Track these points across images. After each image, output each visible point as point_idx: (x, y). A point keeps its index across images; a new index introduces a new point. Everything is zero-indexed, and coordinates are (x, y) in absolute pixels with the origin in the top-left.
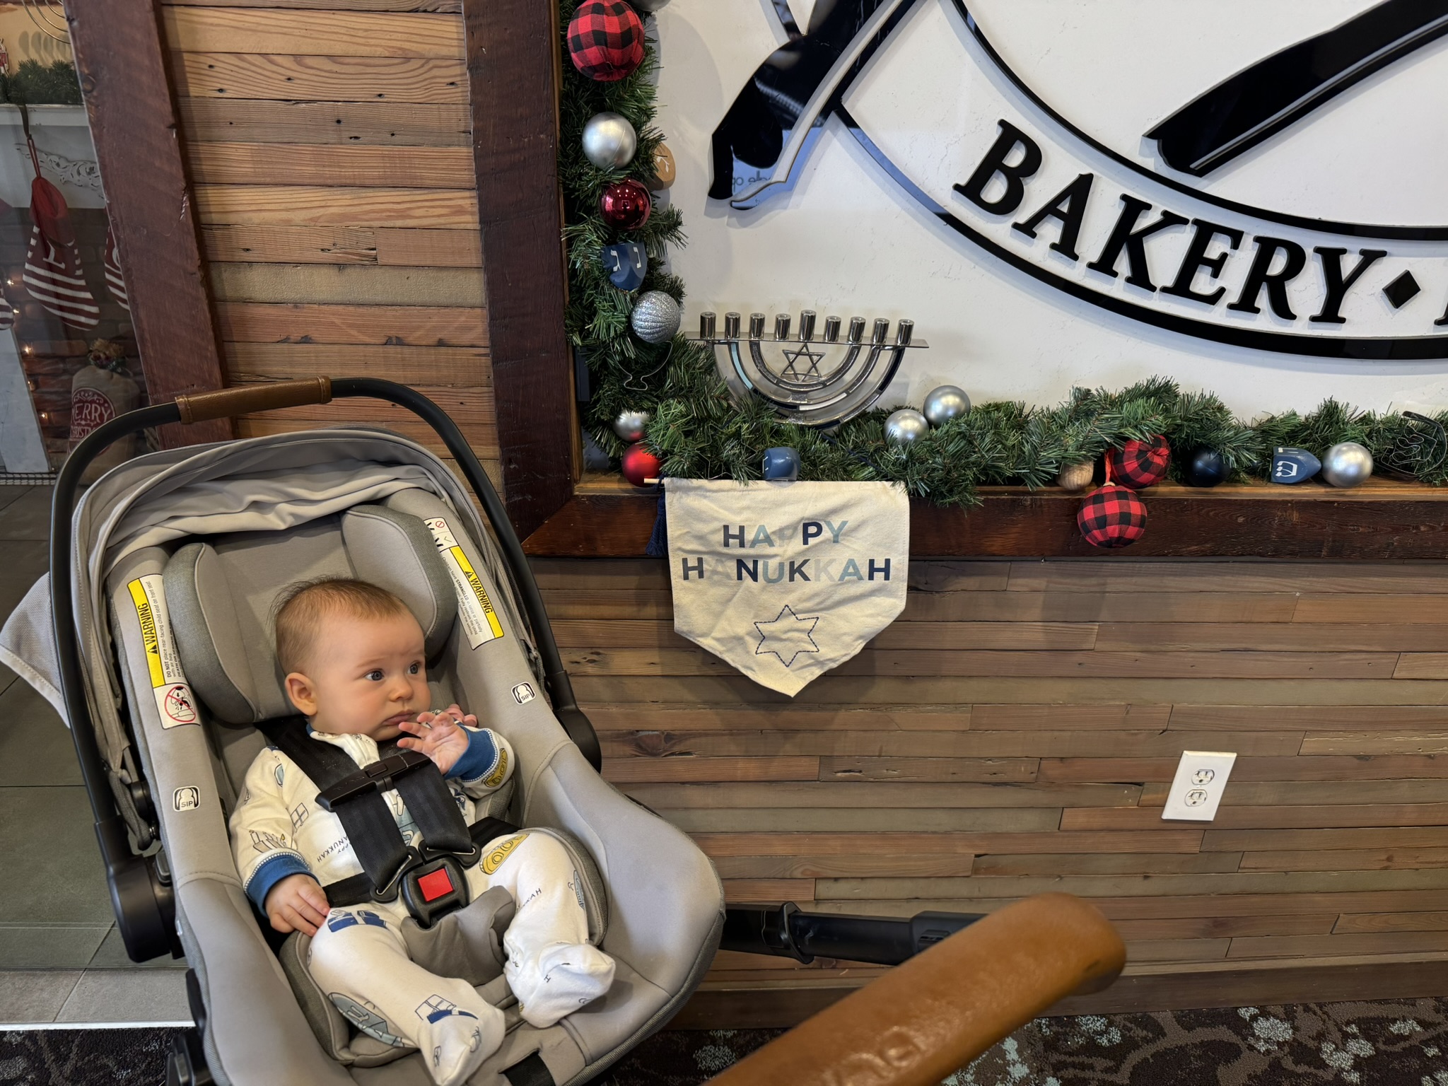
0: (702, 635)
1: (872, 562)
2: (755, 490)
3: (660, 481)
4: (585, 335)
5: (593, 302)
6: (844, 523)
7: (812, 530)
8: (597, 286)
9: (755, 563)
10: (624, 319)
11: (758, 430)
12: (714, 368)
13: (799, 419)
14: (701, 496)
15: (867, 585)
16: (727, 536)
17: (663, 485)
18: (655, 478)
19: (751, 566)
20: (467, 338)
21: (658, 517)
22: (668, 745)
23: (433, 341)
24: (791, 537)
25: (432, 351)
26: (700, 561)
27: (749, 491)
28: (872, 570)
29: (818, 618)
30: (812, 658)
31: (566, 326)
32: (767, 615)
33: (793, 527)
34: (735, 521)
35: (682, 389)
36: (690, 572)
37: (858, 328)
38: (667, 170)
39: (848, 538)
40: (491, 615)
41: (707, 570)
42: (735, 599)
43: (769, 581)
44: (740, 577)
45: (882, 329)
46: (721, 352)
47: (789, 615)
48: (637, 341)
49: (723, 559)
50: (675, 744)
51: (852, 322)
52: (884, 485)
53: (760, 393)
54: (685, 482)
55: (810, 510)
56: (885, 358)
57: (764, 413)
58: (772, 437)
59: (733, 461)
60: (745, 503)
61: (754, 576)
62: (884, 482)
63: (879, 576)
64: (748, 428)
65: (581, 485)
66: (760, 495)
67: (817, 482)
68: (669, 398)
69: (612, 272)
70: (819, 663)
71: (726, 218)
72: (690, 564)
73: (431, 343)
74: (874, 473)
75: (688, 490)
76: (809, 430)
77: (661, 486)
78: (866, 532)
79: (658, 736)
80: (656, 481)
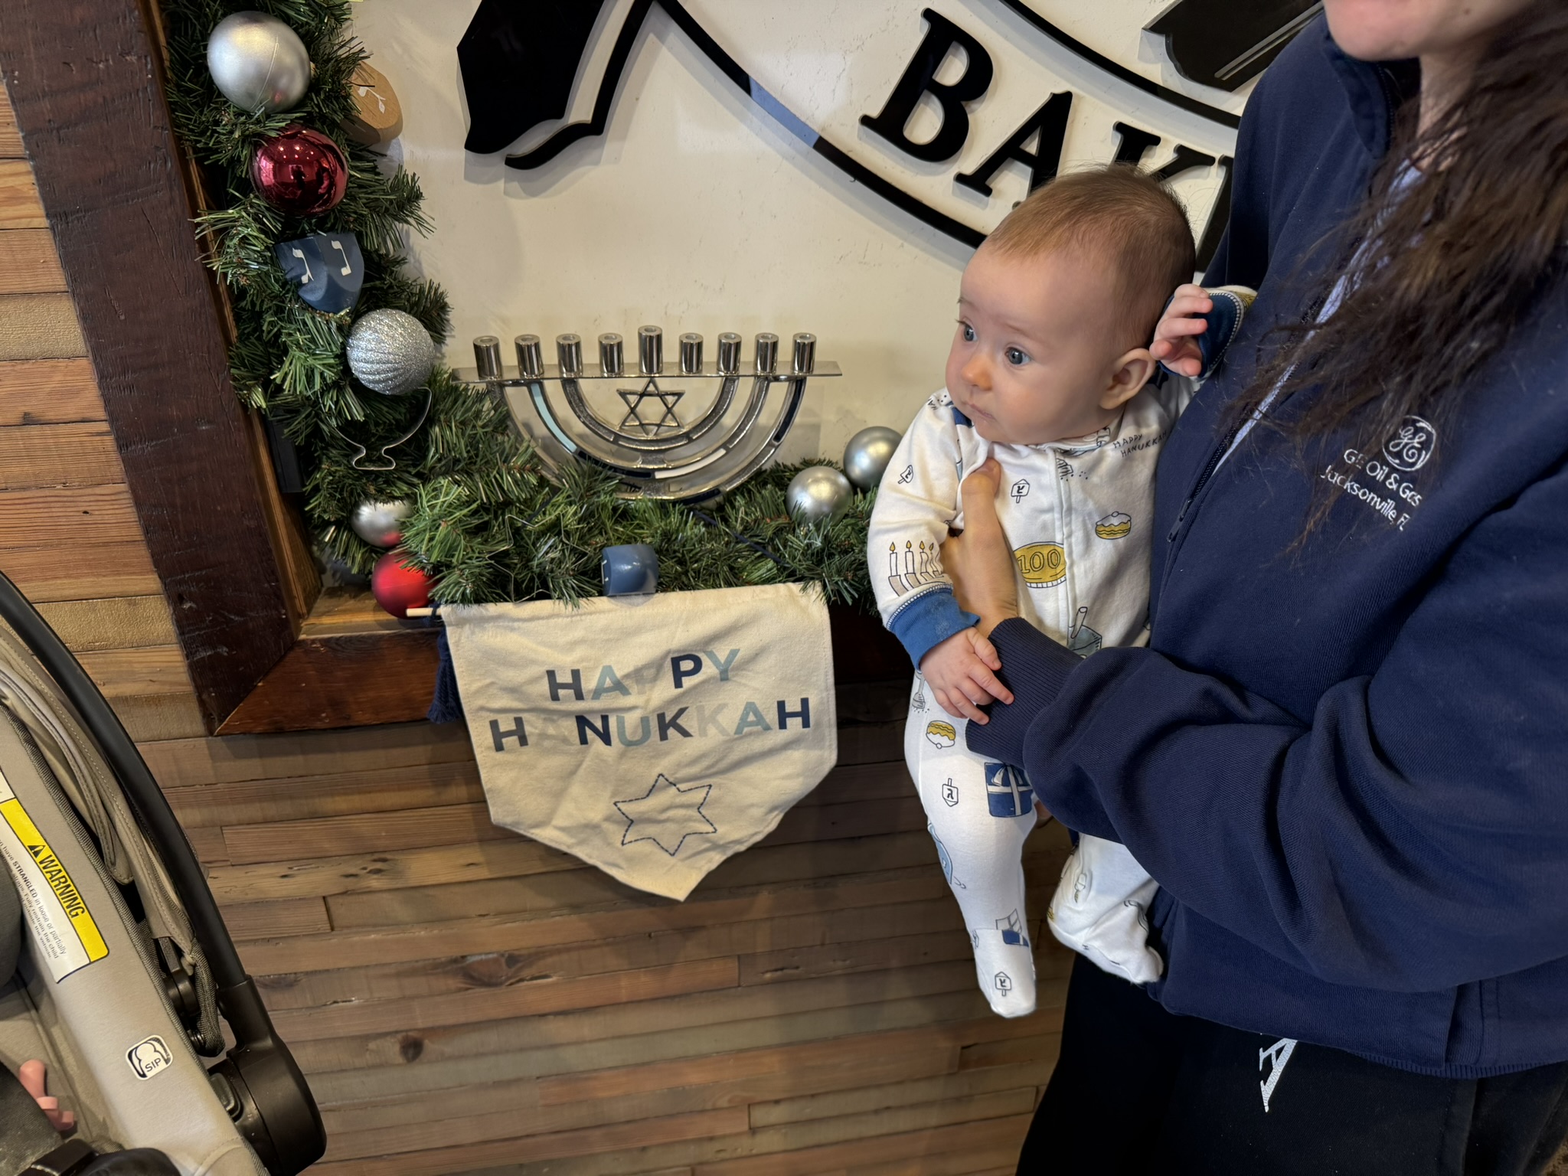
0: (537, 825)
1: (781, 705)
2: (591, 614)
3: (434, 612)
4: (273, 390)
5: (278, 334)
6: (734, 653)
7: (687, 665)
8: (279, 311)
9: (605, 719)
10: (332, 361)
11: (592, 515)
12: (509, 423)
13: (657, 492)
14: (506, 628)
15: (779, 737)
16: (555, 687)
17: (440, 617)
18: (425, 606)
19: (599, 724)
20: (71, 410)
21: (442, 664)
22: (513, 969)
23: (14, 417)
24: (655, 679)
25: (17, 433)
26: (519, 722)
27: (581, 615)
28: (783, 716)
29: (710, 786)
30: (708, 841)
31: (235, 379)
32: (632, 791)
33: (657, 666)
34: (564, 663)
35: (457, 461)
36: (504, 740)
37: (730, 351)
38: (382, 108)
39: (744, 672)
40: (83, 919)
41: (532, 734)
42: (581, 771)
43: (629, 744)
44: (584, 740)
45: (767, 350)
46: (516, 397)
47: (667, 786)
48: (362, 392)
49: (555, 717)
50: (521, 969)
51: (720, 341)
52: (790, 590)
53: (590, 458)
54: (475, 610)
55: (680, 638)
56: (778, 395)
57: (600, 487)
58: (617, 522)
59: (552, 571)
60: (578, 634)
61: (606, 738)
62: (790, 585)
63: (794, 724)
64: (575, 513)
65: (312, 620)
66: (601, 621)
67: (688, 593)
68: (439, 475)
69: (300, 284)
70: (716, 847)
71: (501, 184)
72: (503, 728)
73: (12, 422)
74: (775, 571)
75: (483, 621)
76: (674, 506)
77: (436, 619)
78: (767, 663)
79: (495, 961)
80: (427, 611)
